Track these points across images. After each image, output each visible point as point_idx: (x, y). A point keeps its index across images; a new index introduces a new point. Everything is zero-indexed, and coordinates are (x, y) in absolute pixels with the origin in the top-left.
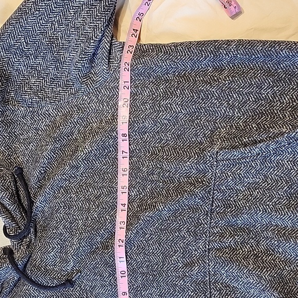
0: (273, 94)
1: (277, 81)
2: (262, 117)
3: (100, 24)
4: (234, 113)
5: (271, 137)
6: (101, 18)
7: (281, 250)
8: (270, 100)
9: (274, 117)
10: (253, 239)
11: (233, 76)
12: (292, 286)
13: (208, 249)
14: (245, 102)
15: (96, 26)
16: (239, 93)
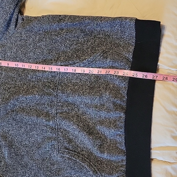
0: (84, 41)
1: (86, 35)
2: (79, 51)
3: (12, 6)
4: (67, 49)
5: (81, 61)
6: (12, 3)
7: (88, 113)
8: (83, 44)
9: (84, 52)
10: (76, 108)
11: (67, 32)
12: (94, 130)
13: (56, 113)
14: (72, 45)
15: (10, 7)
16: (69, 40)
